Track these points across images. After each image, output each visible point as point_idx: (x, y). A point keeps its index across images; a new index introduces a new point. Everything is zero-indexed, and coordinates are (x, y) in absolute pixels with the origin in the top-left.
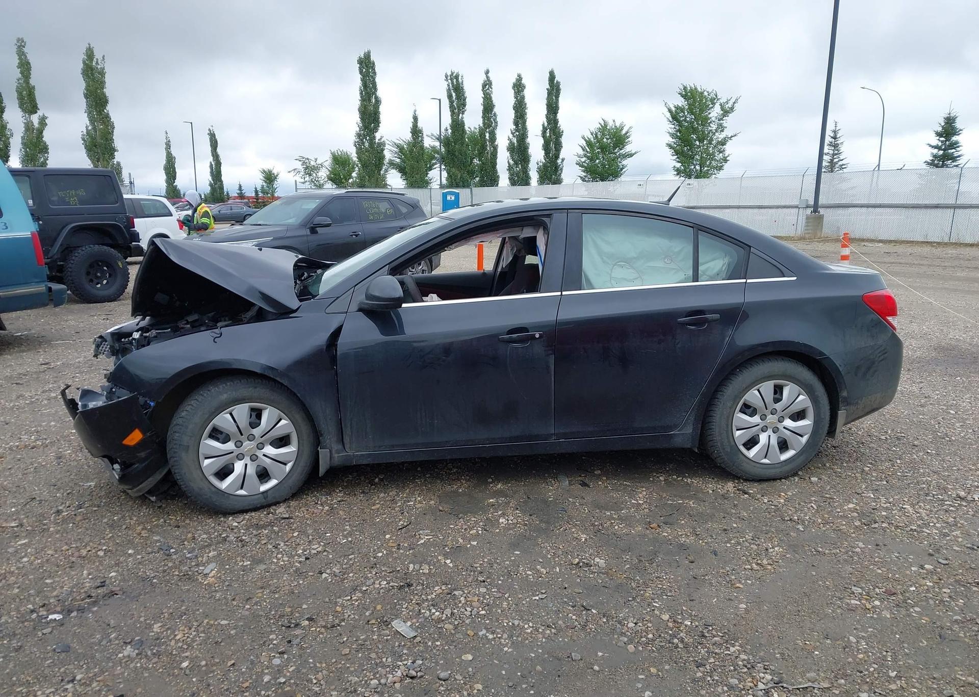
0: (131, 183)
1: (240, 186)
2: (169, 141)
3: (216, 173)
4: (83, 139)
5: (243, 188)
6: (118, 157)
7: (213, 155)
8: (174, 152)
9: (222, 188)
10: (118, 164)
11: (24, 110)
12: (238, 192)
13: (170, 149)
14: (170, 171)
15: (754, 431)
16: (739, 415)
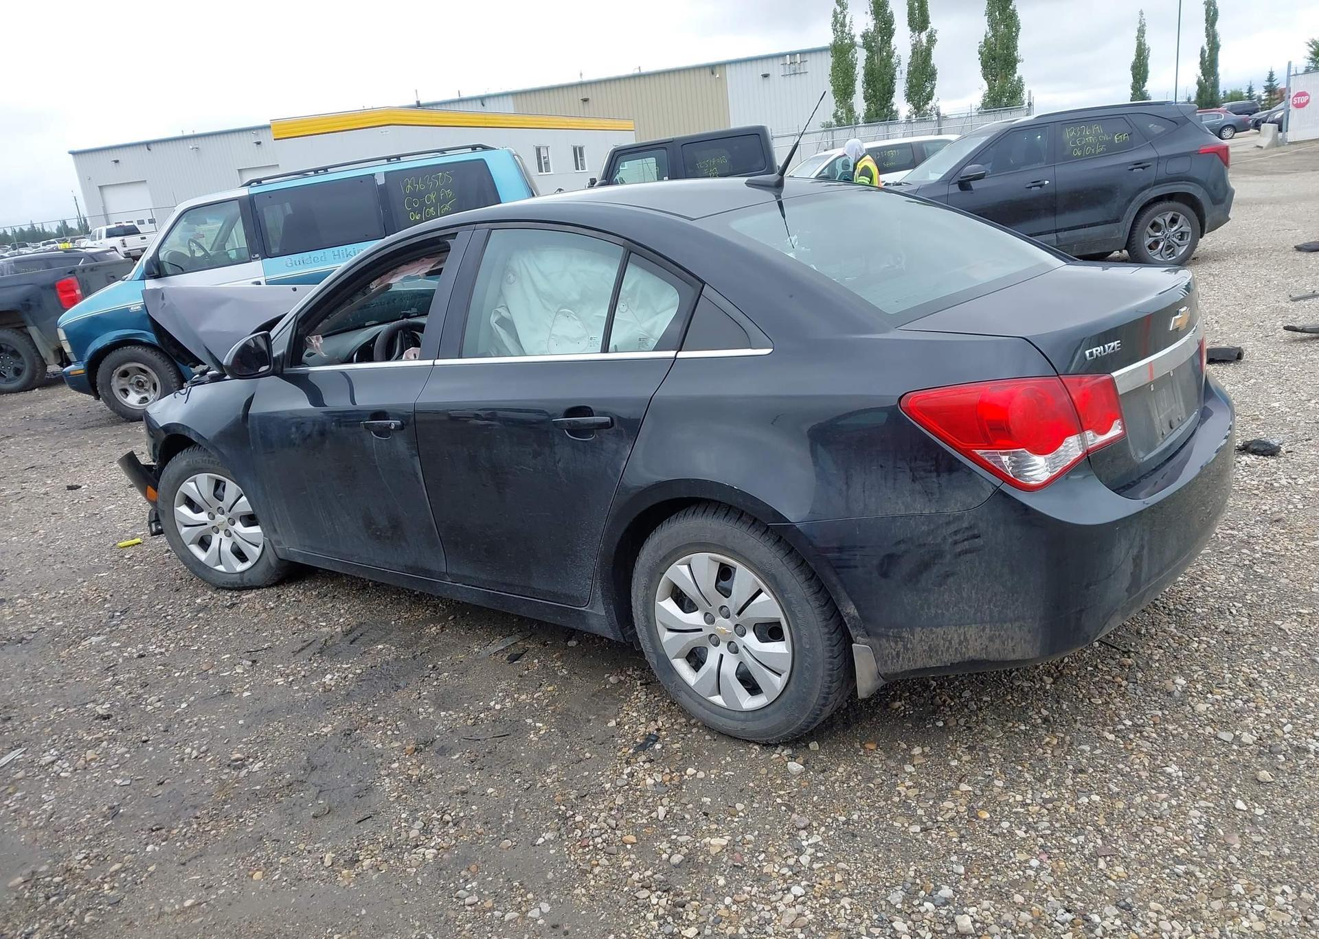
0: (1030, 104)
1: (1271, 74)
2: (1144, 26)
3: (1209, 65)
4: (980, 53)
5: (1275, 77)
6: (1021, 70)
7: (1208, 36)
8: (1149, 41)
9: (1215, 85)
10: (1020, 79)
11: (913, 30)
12: (1268, 84)
13: (1143, 37)
14: (1140, 71)
15: (690, 639)
16: (663, 604)
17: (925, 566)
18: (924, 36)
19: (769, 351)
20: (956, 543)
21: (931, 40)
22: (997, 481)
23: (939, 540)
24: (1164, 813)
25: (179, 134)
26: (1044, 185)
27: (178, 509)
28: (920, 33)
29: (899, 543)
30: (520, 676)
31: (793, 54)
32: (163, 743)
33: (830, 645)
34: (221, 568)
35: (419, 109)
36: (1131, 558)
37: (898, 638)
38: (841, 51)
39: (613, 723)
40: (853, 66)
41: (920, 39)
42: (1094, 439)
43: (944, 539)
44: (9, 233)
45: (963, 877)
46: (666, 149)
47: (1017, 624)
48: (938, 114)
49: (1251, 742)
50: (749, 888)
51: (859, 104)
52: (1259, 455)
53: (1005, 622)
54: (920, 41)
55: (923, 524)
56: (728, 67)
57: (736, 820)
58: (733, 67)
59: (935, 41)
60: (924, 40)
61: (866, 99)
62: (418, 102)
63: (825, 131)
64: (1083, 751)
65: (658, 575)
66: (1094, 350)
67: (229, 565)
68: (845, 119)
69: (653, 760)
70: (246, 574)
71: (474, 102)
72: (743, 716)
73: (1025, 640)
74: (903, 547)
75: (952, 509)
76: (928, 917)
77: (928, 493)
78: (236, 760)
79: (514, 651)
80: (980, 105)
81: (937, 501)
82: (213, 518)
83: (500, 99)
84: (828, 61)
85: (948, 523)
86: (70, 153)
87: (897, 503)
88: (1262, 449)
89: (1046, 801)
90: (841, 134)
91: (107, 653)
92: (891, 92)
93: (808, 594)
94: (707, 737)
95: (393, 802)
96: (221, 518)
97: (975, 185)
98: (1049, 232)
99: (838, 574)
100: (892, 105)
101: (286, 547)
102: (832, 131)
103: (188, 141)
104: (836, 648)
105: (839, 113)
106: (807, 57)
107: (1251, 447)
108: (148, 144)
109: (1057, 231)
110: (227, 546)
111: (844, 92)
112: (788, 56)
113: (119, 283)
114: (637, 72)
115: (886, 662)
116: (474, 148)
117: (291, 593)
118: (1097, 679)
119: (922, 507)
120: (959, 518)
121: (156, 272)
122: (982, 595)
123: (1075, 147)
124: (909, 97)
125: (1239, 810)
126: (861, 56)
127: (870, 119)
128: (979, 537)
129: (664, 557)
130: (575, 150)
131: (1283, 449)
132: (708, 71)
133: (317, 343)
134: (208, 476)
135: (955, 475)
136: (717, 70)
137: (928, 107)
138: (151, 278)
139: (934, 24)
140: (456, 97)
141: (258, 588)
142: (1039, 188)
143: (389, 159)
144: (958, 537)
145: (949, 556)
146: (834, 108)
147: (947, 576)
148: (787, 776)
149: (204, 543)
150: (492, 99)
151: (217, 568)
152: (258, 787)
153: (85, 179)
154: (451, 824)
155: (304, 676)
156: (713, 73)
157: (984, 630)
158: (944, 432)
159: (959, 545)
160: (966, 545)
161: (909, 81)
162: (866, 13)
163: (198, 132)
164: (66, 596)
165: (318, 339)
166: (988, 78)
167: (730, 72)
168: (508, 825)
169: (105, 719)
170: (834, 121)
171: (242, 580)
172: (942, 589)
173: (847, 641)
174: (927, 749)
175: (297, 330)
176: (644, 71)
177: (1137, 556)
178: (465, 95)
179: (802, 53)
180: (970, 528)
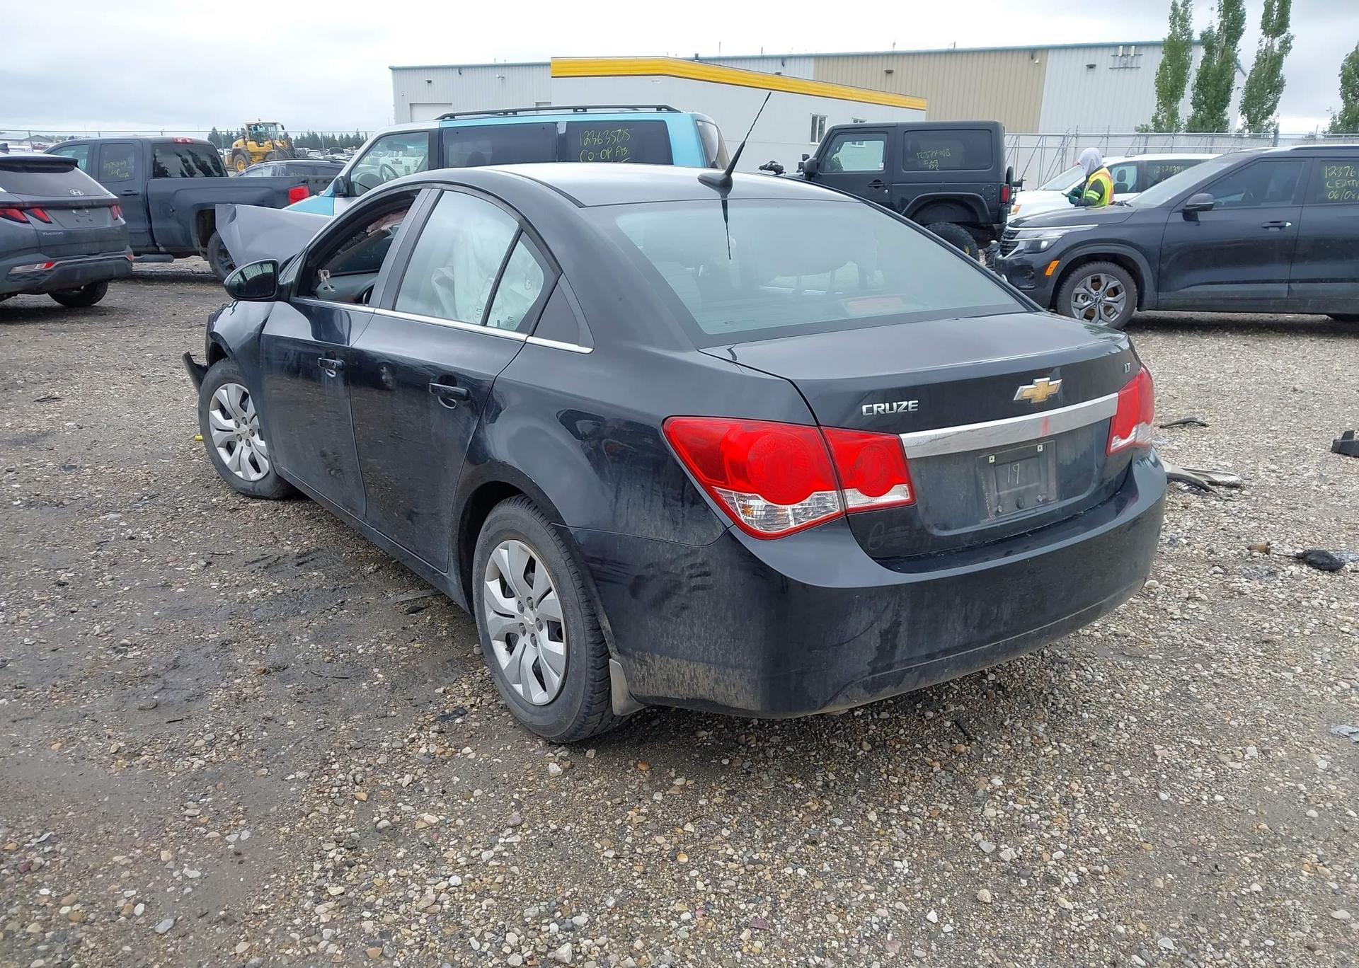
15: (505, 624)
16: (489, 584)
17: (667, 594)
18: (1277, 42)
19: (588, 350)
20: (691, 577)
21: (1286, 47)
22: (729, 522)
23: (679, 571)
24: (852, 904)
25: (490, 61)
26: (1284, 226)
27: (213, 412)
28: (1273, 37)
29: (648, 566)
30: (404, 628)
31: (1127, 46)
32: (85, 616)
33: (593, 656)
34: (240, 474)
35: (696, 62)
36: (877, 632)
37: (642, 661)
38: (1176, 49)
39: (441, 690)
40: (1185, 66)
41: (1272, 45)
42: (856, 499)
43: (683, 570)
44: (337, 139)
45: (609, 910)
46: (887, 133)
47: (737, 672)
48: (1276, 132)
49: (1008, 859)
50: (418, 867)
51: (1185, 109)
52: (1314, 568)
53: (727, 667)
54: (1272, 46)
55: (668, 552)
56: (1050, 53)
57: (464, 803)
58: (1057, 52)
59: (1290, 48)
60: (1276, 47)
61: (1196, 104)
62: (697, 55)
63: (1138, 135)
64: (834, 824)
65: (488, 555)
66: (875, 406)
67: (245, 473)
68: (1165, 125)
69: (443, 732)
70: (258, 483)
71: (775, 61)
72: (532, 709)
73: (746, 690)
74: (651, 571)
75: (691, 542)
76: (542, 937)
77: (674, 521)
78: (123, 645)
79: (419, 604)
80: (1327, 129)
81: (680, 532)
82: (239, 426)
83: (802, 60)
84: (1158, 57)
85: (687, 556)
86: (391, 68)
87: (650, 525)
88: (1320, 562)
89: (752, 861)
90: (1157, 141)
91: (109, 530)
92: (1225, 101)
93: (581, 601)
94: (510, 723)
95: (210, 712)
96: (244, 428)
97: (1202, 216)
98: (1280, 281)
99: (597, 585)
100: (1224, 115)
101: (280, 464)
102: (1147, 137)
103: (496, 70)
104: (598, 660)
105: (1160, 118)
106: (1143, 51)
107: (1309, 557)
108: (460, 69)
109: (1290, 281)
110: (246, 455)
111: (1169, 91)
112: (1121, 47)
113: (315, 196)
114: (952, 47)
115: (635, 682)
116: (659, 108)
117: (289, 508)
118: (917, 758)
119: (668, 534)
120: (694, 552)
121: (345, 191)
122: (710, 634)
123: (1331, 189)
124: (1246, 108)
125: (929, 921)
126: (1197, 56)
127: (1196, 127)
128: (710, 575)
129: (492, 538)
130: (814, 119)
131: (1348, 567)
132: (1027, 56)
133: (324, 276)
134: (237, 387)
135: (695, 507)
136: (1038, 54)
137: (1266, 122)
138: (340, 196)
139: (1292, 30)
140: (758, 53)
141: (267, 499)
142: (1278, 229)
143: (575, 109)
144: (692, 572)
145: (685, 589)
146: (1155, 110)
147: (684, 608)
148: (543, 774)
149: (230, 448)
150: (793, 60)
151: (236, 473)
152: (120, 672)
153: (399, 95)
154: (235, 743)
155: (237, 585)
156: (1032, 58)
157: (710, 670)
158: (690, 461)
159: (693, 580)
160: (699, 581)
161: (1249, 90)
162: (1212, 9)
163: (509, 62)
164: (123, 474)
165: (325, 275)
166: (1347, 97)
167: (1052, 58)
168: (278, 757)
169: (60, 585)
170: (1152, 126)
171: (254, 488)
172: (679, 620)
173: (604, 656)
174: (690, 782)
175: (307, 261)
176: (958, 47)
177: (887, 631)
178: (767, 53)
179: (1139, 45)
180: (703, 564)
